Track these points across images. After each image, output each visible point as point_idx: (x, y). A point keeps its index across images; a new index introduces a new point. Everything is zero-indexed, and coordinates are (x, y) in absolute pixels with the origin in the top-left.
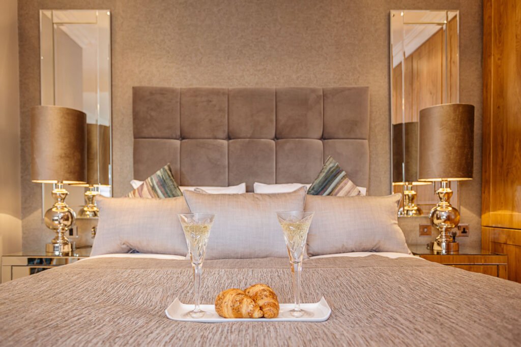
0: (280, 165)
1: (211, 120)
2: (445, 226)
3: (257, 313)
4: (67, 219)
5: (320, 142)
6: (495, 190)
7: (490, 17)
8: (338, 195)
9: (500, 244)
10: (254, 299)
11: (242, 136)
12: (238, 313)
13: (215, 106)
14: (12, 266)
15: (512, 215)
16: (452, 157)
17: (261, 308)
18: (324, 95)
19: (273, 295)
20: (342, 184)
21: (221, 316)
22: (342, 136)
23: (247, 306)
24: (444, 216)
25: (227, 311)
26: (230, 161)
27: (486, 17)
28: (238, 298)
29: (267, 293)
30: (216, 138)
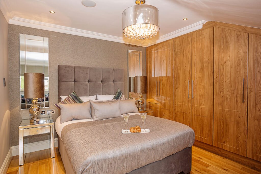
0: (103, 89)
1: (84, 76)
2: (141, 104)
3: (137, 132)
4: (38, 110)
5: (113, 83)
6: (149, 94)
7: (148, 54)
8: (122, 99)
9: (151, 106)
10: (137, 129)
11: (93, 81)
12: (134, 132)
13: (85, 72)
14: (23, 129)
15: (153, 100)
16: (143, 88)
17: (138, 131)
18: (114, 71)
19: (140, 128)
20: (122, 96)
21: (131, 132)
22: (118, 81)
23: (135, 131)
24: (141, 101)
25: (132, 131)
26: (90, 89)
27: (147, 54)
28: (134, 129)
29: (139, 128)
30: (85, 82)
